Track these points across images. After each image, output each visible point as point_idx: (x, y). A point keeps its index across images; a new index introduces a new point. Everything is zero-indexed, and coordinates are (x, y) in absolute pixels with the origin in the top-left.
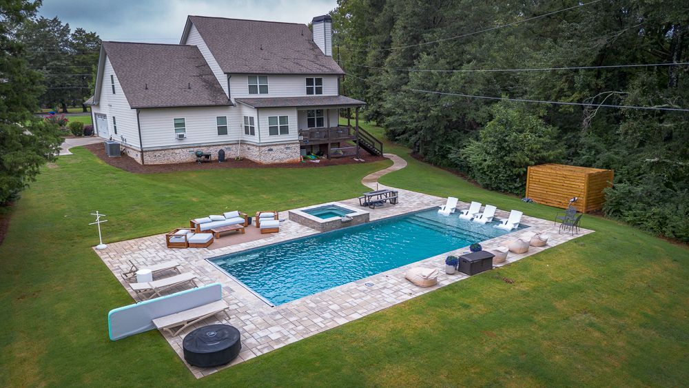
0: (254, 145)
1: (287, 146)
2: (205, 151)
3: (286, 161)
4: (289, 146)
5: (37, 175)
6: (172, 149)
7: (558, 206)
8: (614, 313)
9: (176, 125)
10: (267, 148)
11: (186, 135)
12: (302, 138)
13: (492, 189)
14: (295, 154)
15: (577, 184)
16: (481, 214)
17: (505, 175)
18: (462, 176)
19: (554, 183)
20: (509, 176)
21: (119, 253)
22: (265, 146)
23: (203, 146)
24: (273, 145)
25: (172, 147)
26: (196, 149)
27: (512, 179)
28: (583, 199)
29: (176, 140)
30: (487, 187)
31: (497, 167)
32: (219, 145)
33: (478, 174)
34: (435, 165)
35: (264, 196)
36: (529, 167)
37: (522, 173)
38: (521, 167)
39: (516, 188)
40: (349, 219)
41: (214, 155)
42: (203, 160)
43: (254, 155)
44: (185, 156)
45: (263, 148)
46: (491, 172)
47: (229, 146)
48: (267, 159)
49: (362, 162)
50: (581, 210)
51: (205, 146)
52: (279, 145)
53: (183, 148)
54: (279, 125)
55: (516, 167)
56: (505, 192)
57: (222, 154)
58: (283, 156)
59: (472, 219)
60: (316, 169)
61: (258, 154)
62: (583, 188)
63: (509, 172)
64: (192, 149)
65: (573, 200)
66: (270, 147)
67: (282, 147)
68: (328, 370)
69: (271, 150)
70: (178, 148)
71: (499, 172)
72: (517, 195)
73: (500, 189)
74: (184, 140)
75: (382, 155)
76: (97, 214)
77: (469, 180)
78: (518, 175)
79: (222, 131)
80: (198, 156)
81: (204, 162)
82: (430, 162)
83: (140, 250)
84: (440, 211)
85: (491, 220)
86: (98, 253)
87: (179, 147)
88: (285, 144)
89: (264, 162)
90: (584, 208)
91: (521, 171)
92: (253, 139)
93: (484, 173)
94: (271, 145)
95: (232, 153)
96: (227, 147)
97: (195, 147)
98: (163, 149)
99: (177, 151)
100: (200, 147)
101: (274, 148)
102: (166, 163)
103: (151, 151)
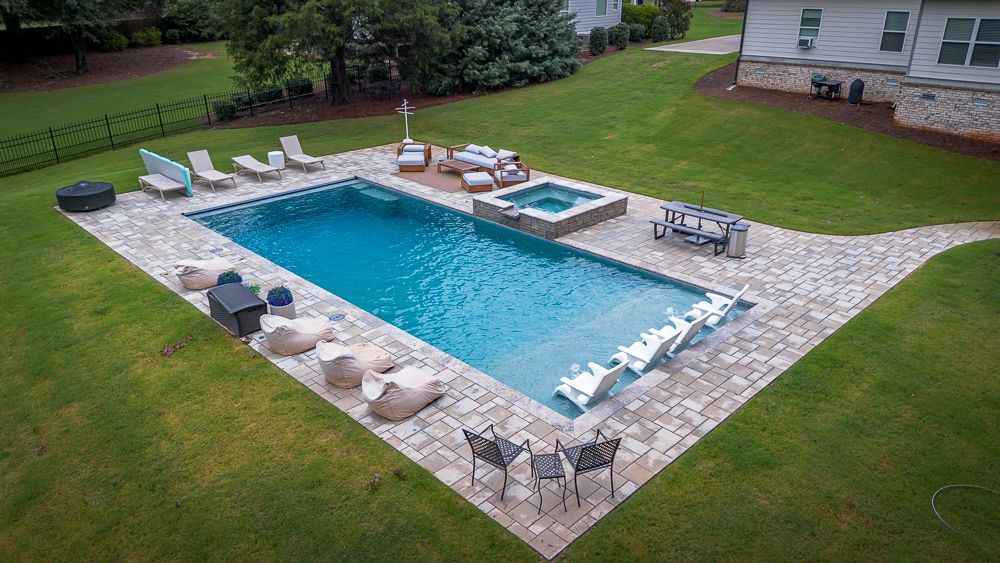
1: (979, 95)
2: (833, 77)
4: (987, 97)
6: (785, 64)
9: (805, 21)
10: (920, 91)
11: (816, 42)
22: (917, 86)
23: (841, 69)
24: (938, 87)
25: (786, 61)
29: (797, 50)
42: (822, 94)
44: (799, 81)
45: (911, 90)
51: (846, 69)
52: (957, 89)
53: (805, 66)
54: (973, 42)
57: (858, 88)
58: (959, 116)
66: (929, 90)
67: (964, 96)
69: (932, 97)
70: (795, 65)
74: (812, 51)
79: (892, 41)
80: (819, 85)
81: (828, 98)
87: (799, 62)
88: (974, 91)
94: (932, 86)
96: (890, 77)
97: (825, 67)
98: (772, 63)
99: (792, 70)
100: (835, 68)
101: (941, 95)
102: (770, 87)
103: (752, 62)
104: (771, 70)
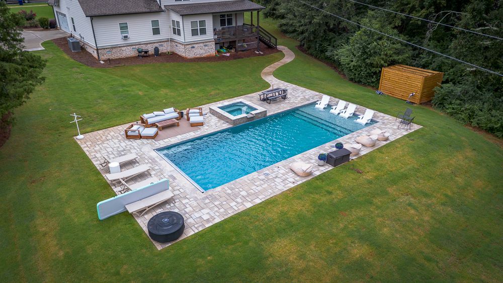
0: (180, 44)
1: (205, 44)
2: (144, 48)
3: (204, 55)
4: (207, 44)
5: (30, 94)
6: (120, 47)
7: (400, 98)
8: (426, 195)
9: (122, 28)
10: (190, 46)
11: (129, 36)
12: (216, 37)
13: (355, 82)
14: (211, 50)
15: (416, 83)
16: (345, 110)
17: (366, 73)
18: (335, 68)
19: (400, 81)
20: (368, 73)
21: (94, 143)
22: (189, 44)
23: (142, 44)
24: (195, 44)
25: (119, 46)
26: (137, 47)
27: (370, 75)
28: (419, 95)
29: (122, 40)
30: (351, 80)
31: (360, 67)
32: (154, 43)
33: (346, 71)
34: (316, 57)
35: (191, 90)
36: (383, 68)
37: (378, 71)
38: (378, 67)
39: (373, 82)
40: (252, 116)
41: (151, 50)
42: (143, 55)
43: (181, 51)
44: (130, 52)
45: (188, 46)
46: (356, 70)
47: (162, 43)
48: (190, 54)
49: (262, 55)
50: (416, 102)
51: (144, 44)
52: (200, 43)
53: (128, 46)
54: (199, 28)
55: (373, 67)
56: (364, 84)
57: (156, 50)
58: (202, 51)
59: (339, 113)
60: (227, 63)
61: (184, 50)
62: (420, 86)
63: (368, 71)
64: (134, 47)
65: (411, 95)
66: (192, 45)
67: (202, 45)
68: (241, 244)
69: (193, 47)
71: (361, 70)
72: (373, 87)
73: (361, 82)
74: (129, 40)
75: (276, 47)
76: (75, 115)
77: (340, 73)
78: (375, 73)
79: (156, 31)
80: (139, 52)
81: (143, 56)
82: (311, 55)
83: (108, 140)
84: (316, 106)
85: (351, 115)
86: (79, 142)
87: (125, 45)
88: (204, 42)
89: (189, 57)
90: (419, 101)
91: (377, 70)
92: (180, 39)
93: (351, 70)
94: (192, 44)
95: (164, 49)
96: (160, 44)
97: (136, 45)
98: (113, 47)
99: (124, 49)
100: (140, 45)
101: (196, 46)
102: (116, 58)
103: (104, 49)
104: (114, 50)
